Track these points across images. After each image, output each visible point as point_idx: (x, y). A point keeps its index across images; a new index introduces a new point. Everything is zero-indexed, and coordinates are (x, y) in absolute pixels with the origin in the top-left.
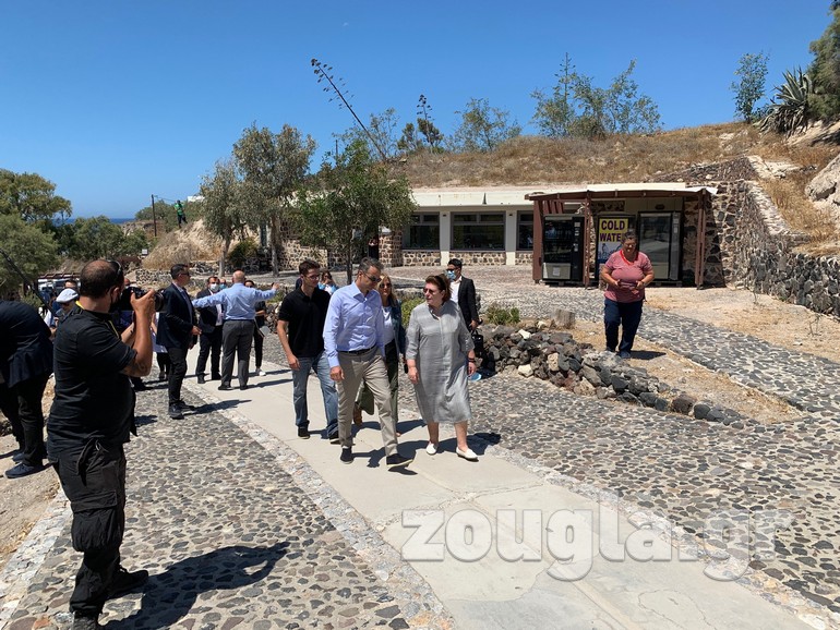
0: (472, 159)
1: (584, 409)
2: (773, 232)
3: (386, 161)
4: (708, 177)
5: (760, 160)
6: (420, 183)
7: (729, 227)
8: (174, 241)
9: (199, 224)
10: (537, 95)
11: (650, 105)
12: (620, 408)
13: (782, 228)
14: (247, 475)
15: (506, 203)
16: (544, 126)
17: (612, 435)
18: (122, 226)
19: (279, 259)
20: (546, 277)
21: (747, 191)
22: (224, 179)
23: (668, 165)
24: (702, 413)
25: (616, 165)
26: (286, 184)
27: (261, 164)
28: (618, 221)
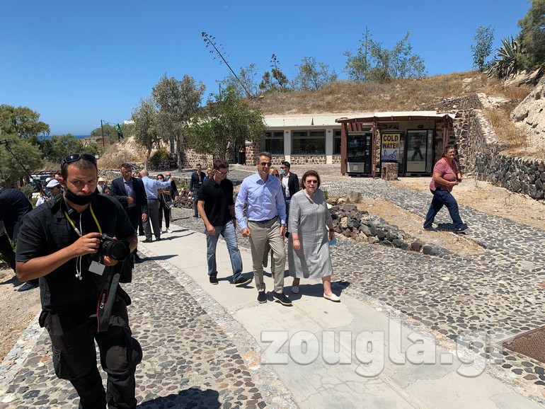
0: (305, 96)
1: (360, 249)
2: (488, 142)
3: (251, 98)
4: (454, 106)
5: (485, 96)
6: (271, 112)
7: (464, 139)
8: (116, 150)
9: (131, 139)
10: (347, 54)
11: (419, 61)
12: (381, 249)
13: (494, 140)
14: (158, 287)
15: (326, 124)
16: (351, 74)
17: (373, 263)
18: (82, 140)
19: (182, 161)
20: (349, 171)
21: (475, 116)
22: (146, 110)
23: (429, 99)
24: (428, 251)
25: (397, 99)
26: (186, 113)
27: (170, 100)
28: (394, 135)
